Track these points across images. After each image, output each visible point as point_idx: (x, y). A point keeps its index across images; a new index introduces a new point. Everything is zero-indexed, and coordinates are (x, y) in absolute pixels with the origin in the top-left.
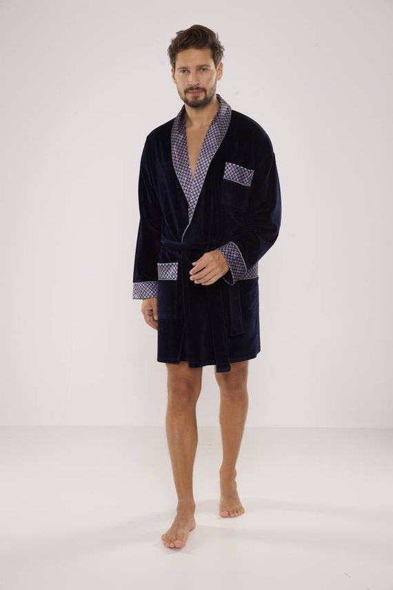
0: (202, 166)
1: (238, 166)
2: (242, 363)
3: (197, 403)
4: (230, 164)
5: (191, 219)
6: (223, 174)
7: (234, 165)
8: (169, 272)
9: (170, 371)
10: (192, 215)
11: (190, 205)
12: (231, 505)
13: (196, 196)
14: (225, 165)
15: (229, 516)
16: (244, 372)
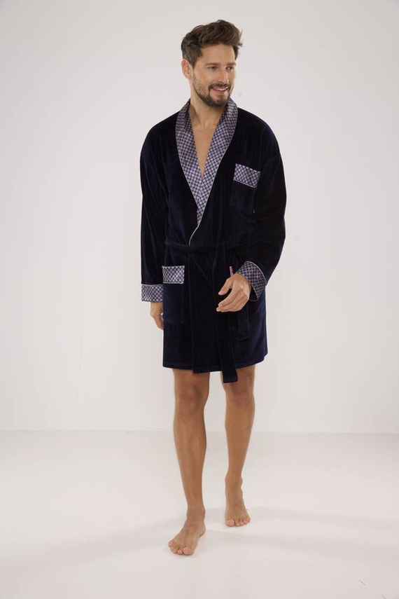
0: (211, 166)
1: (247, 168)
2: (248, 368)
3: (205, 407)
4: (240, 166)
5: (200, 221)
6: (234, 176)
7: (244, 167)
8: (176, 275)
9: (177, 376)
10: (201, 217)
11: (199, 207)
12: (237, 513)
13: (205, 197)
14: (235, 167)
15: (235, 525)
16: (251, 376)
